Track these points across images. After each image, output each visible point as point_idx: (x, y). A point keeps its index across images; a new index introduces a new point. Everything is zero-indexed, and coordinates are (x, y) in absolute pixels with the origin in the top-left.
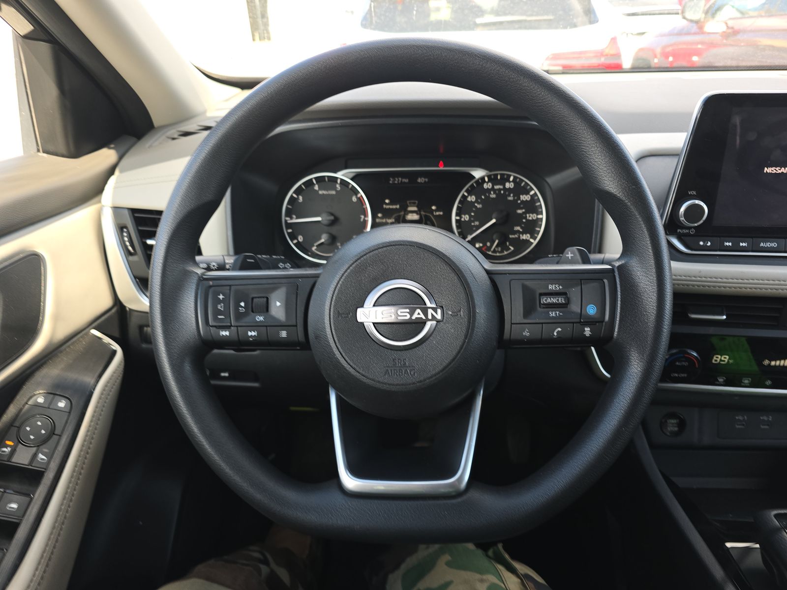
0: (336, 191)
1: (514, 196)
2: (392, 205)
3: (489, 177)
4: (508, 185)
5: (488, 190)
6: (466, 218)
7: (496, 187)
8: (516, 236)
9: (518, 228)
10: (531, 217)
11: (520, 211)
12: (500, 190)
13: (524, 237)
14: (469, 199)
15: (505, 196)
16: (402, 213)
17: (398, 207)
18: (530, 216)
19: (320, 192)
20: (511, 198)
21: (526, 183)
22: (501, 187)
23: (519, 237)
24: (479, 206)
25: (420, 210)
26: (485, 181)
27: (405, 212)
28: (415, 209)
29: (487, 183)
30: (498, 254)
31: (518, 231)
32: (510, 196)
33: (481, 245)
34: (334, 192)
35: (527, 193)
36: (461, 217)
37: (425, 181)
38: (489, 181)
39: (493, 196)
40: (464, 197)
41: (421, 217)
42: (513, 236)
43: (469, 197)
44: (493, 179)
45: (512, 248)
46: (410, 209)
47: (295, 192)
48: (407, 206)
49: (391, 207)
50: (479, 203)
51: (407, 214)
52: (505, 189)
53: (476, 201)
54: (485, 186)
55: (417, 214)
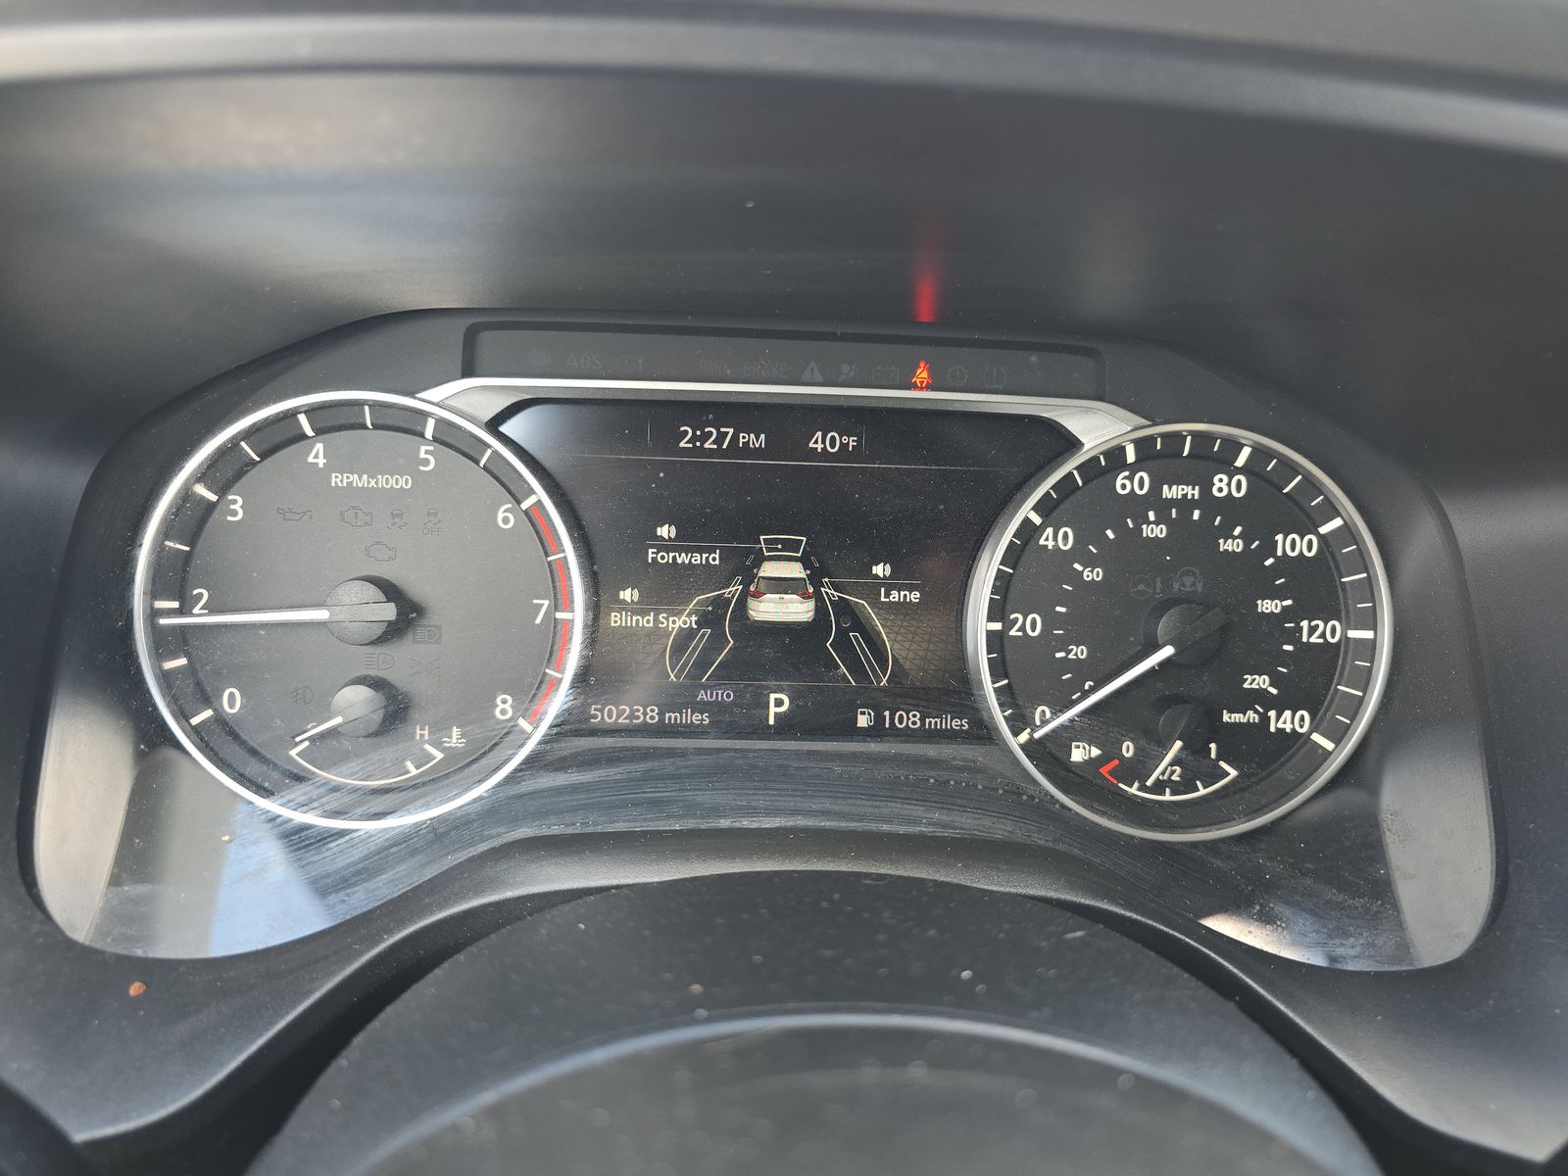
0: (417, 476)
1: (1246, 537)
2: (688, 550)
3: (1139, 444)
4: (1221, 485)
5: (1136, 506)
6: (1029, 625)
7: (1170, 492)
8: (1252, 716)
9: (1260, 682)
10: (1318, 632)
11: (1268, 606)
12: (1185, 504)
13: (1285, 722)
14: (1047, 539)
15: (1210, 535)
16: (735, 589)
17: (715, 558)
18: (1312, 630)
19: (336, 480)
20: (1233, 545)
21: (1309, 479)
22: (1193, 492)
23: (1265, 720)
24: (1093, 575)
25: (815, 578)
26: (1122, 465)
27: (746, 584)
28: (795, 570)
29: (1134, 469)
30: (1168, 797)
31: (1260, 695)
32: (1229, 536)
33: (1095, 752)
34: (404, 482)
35: (1306, 525)
36: (1009, 624)
37: (844, 446)
38: (1141, 462)
39: (1156, 531)
40: (1028, 531)
41: (821, 610)
42: (1237, 717)
43: (1050, 531)
44: (1156, 456)
45: (1233, 773)
46: (770, 570)
47: (203, 475)
48: (760, 559)
49: (683, 558)
50: (1090, 562)
51: (758, 595)
52: (1207, 501)
53: (1079, 553)
54: (1122, 484)
55: (806, 596)
